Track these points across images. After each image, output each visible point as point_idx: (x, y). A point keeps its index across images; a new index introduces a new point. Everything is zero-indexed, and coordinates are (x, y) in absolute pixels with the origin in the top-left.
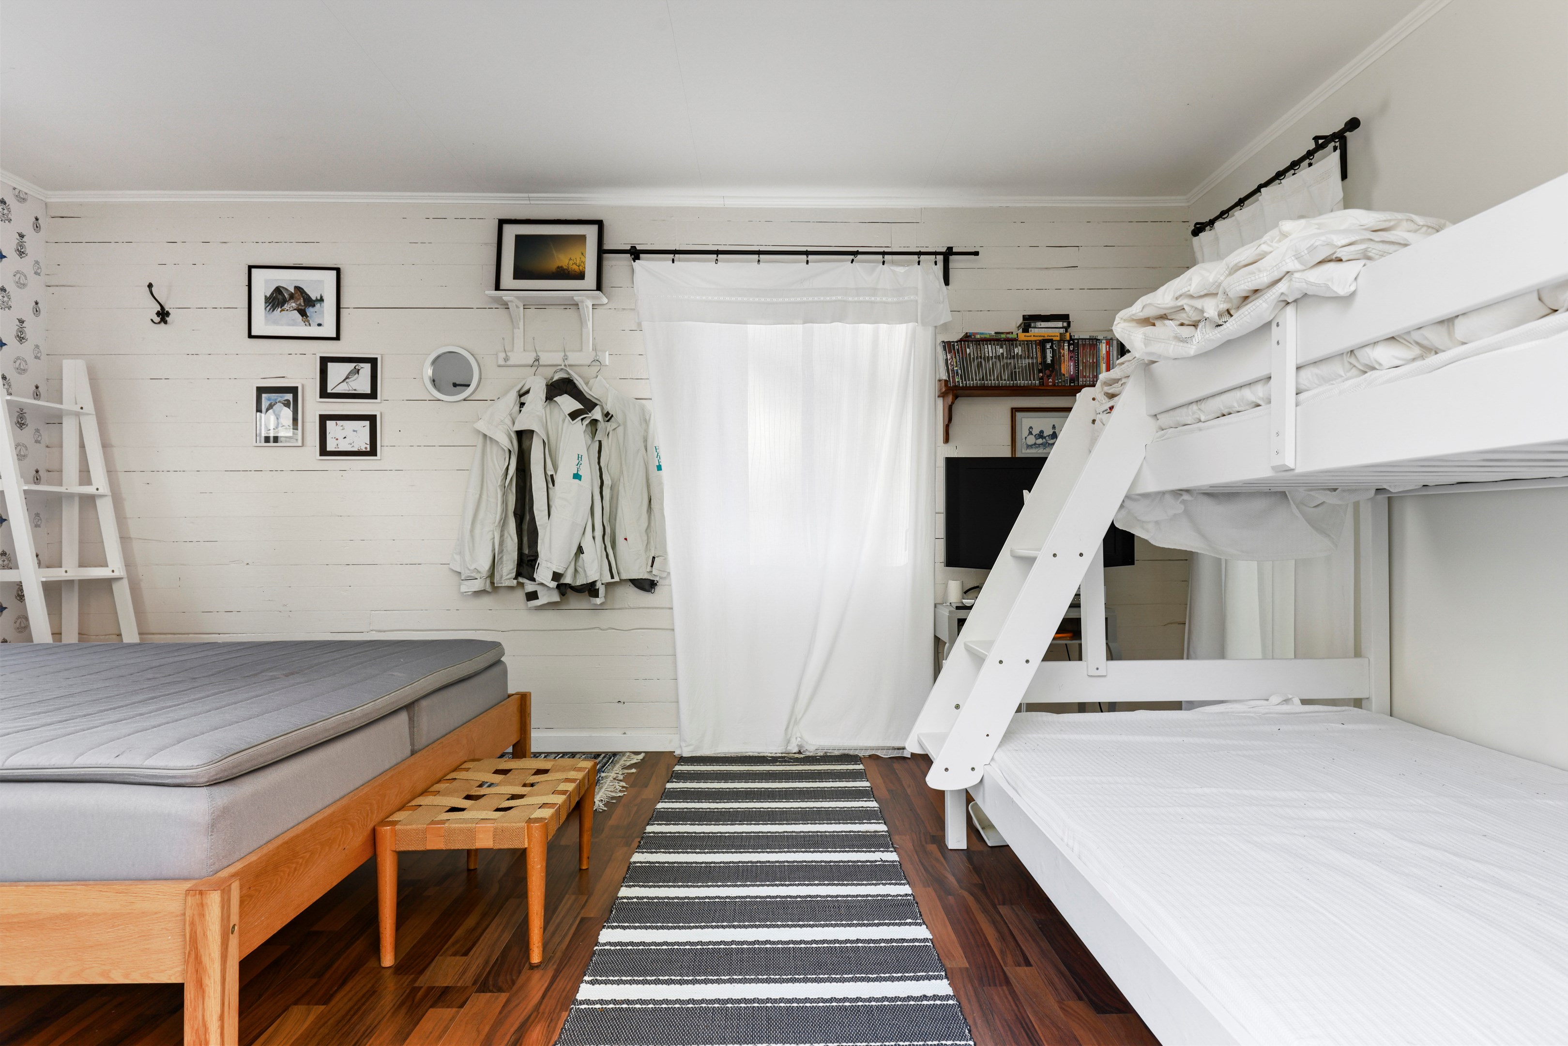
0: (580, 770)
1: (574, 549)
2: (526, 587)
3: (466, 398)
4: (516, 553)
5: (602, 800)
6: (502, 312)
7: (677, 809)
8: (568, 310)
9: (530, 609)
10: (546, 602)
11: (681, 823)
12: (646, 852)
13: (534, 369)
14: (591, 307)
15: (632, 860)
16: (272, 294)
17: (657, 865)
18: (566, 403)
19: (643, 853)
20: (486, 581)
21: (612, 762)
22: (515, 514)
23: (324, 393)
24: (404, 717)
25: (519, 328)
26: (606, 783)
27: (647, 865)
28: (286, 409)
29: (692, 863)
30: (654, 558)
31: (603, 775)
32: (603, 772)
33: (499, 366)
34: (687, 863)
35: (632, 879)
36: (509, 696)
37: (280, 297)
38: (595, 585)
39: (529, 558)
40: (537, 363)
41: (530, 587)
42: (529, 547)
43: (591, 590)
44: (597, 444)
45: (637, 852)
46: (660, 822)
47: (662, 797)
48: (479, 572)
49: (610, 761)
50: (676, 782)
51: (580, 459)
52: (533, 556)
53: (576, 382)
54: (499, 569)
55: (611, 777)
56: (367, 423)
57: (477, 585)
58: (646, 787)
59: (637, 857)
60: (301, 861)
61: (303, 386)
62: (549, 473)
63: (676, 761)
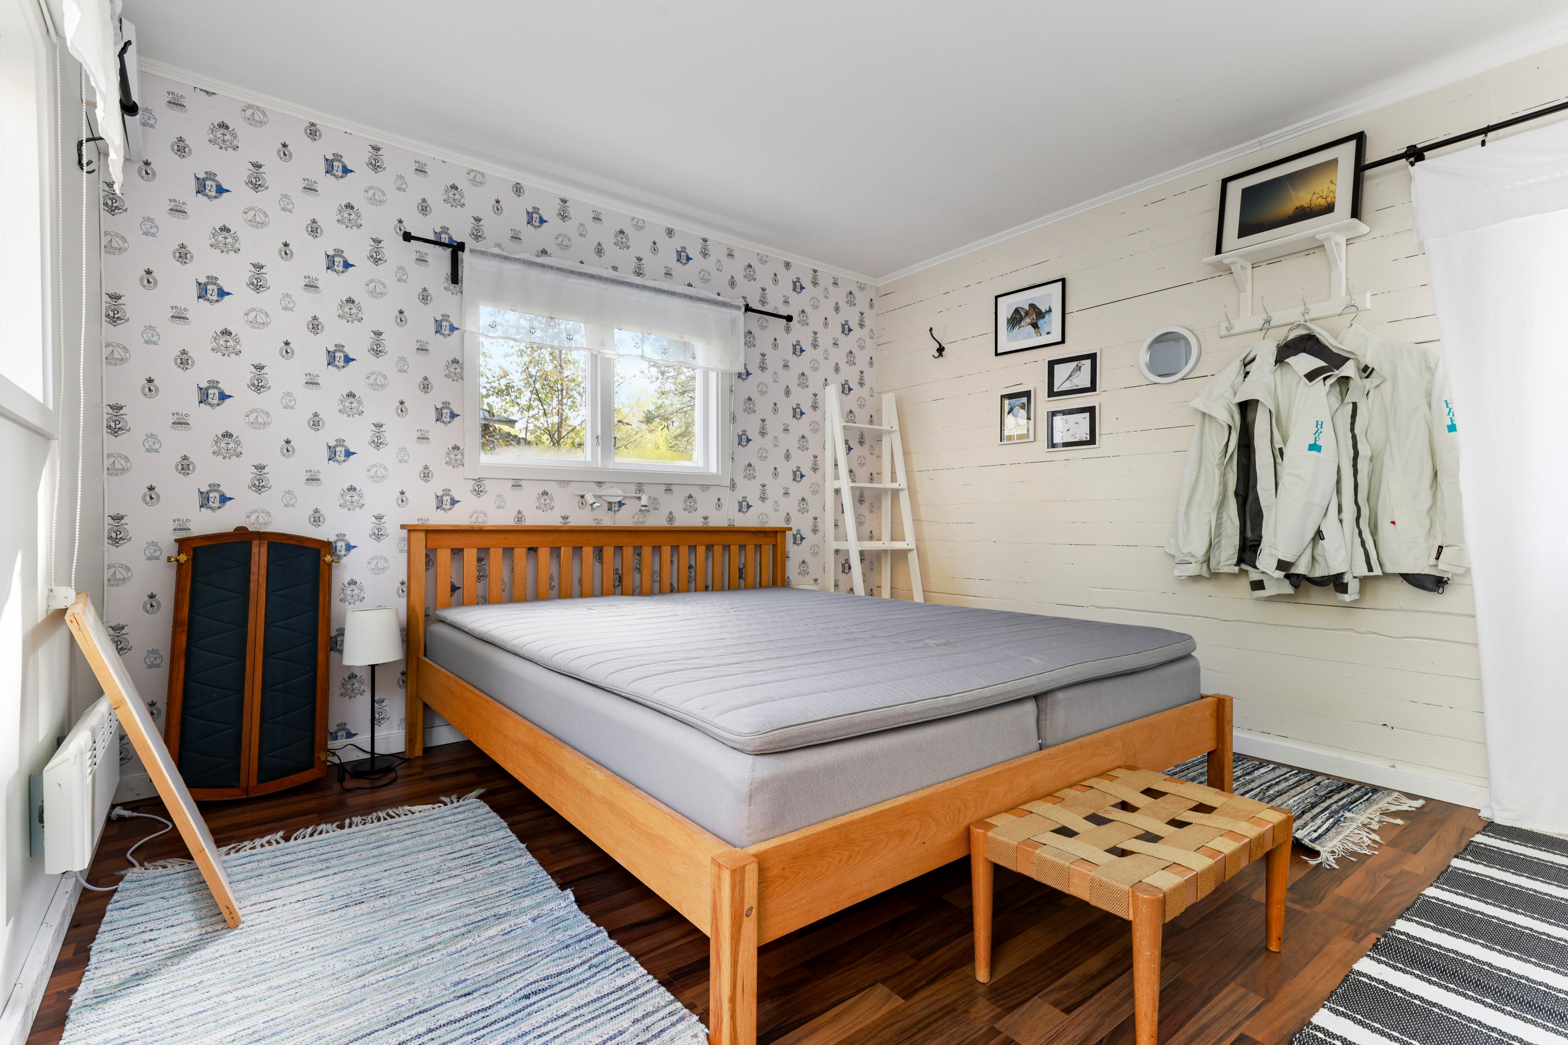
0: (1260, 822)
1: (1311, 534)
2: (1250, 575)
3: (1186, 375)
4: (1238, 537)
5: (1333, 852)
6: (1226, 280)
7: (1462, 907)
8: (1312, 255)
9: (1258, 599)
10: (1274, 594)
11: (1464, 936)
12: (1385, 963)
13: (1264, 332)
14: (1344, 243)
15: (1356, 967)
16: (1012, 315)
17: (1399, 994)
18: (1305, 362)
19: (1379, 961)
20: (1202, 567)
21: (1367, 800)
22: (1236, 494)
23: (1052, 393)
24: (1030, 708)
25: (1246, 291)
26: (1349, 828)
27: (1381, 987)
28: (1022, 411)
29: (1470, 1020)
30: (1441, 547)
31: (1348, 814)
32: (1349, 811)
33: (1222, 337)
34: (1459, 1015)
35: (1344, 1000)
36: (1202, 697)
37: (1018, 316)
38: (1342, 578)
39: (1251, 543)
40: (1266, 326)
41: (1254, 576)
42: (1252, 531)
43: (1337, 583)
44: (1350, 407)
45: (1368, 956)
46: (1424, 921)
47: (1438, 878)
48: (1193, 556)
49: (1365, 798)
50: (1471, 861)
51: (1319, 426)
52: (1255, 541)
53: (1318, 336)
54: (1216, 554)
55: (1358, 822)
56: (1087, 415)
57: (1193, 569)
58: (1415, 852)
59: (1366, 966)
60: (857, 849)
61: (1035, 389)
62: (1277, 446)
63: (1480, 827)
